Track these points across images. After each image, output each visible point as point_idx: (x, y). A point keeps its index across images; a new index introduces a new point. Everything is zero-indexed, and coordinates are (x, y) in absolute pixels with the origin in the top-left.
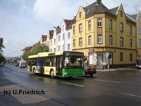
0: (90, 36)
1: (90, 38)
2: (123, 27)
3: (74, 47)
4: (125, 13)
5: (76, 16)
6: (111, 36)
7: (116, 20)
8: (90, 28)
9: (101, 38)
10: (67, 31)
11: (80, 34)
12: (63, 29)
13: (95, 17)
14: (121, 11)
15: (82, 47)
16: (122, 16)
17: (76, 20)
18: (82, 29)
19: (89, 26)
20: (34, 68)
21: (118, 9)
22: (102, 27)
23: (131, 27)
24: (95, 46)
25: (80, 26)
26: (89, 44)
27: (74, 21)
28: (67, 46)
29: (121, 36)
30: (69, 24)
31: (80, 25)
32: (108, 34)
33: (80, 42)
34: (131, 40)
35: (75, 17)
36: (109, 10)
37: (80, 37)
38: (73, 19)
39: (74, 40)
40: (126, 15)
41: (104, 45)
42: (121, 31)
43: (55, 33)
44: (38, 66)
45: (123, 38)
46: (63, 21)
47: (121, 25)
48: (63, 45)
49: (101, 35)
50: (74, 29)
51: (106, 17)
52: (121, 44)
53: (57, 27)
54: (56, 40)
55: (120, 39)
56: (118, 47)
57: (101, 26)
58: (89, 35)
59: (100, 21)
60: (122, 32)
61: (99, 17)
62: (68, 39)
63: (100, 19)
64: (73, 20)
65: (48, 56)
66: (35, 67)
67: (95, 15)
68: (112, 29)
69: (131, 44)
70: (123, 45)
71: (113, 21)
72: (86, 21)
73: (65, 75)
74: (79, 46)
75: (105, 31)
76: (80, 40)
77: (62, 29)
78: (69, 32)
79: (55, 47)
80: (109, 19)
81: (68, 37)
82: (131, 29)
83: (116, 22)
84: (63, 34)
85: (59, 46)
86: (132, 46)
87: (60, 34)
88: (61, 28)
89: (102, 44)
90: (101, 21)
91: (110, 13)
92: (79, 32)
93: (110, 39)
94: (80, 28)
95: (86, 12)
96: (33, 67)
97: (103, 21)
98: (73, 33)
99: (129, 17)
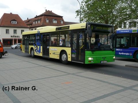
20: (32, 49)
44: (39, 46)
65: (55, 31)
66: (33, 46)
73: (90, 61)
96: (30, 47)
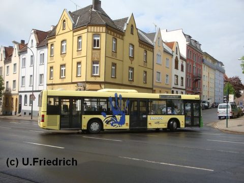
0: (79, 63)
1: (79, 66)
2: (133, 51)
3: (50, 79)
4: (137, 29)
5: (57, 26)
6: (114, 65)
7: (122, 39)
8: (80, 49)
9: (97, 67)
10: (39, 51)
11: (63, 57)
12: (32, 47)
13: (89, 31)
14: (132, 26)
15: (65, 81)
16: (133, 34)
17: (55, 33)
18: (66, 49)
19: (79, 45)
21: (128, 22)
22: (100, 49)
23: (146, 51)
24: (88, 80)
25: (63, 45)
26: (77, 76)
27: (52, 34)
28: (38, 77)
29: (131, 66)
30: (44, 38)
31: (62, 42)
32: (110, 61)
33: (61, 71)
34: (146, 72)
35: (55, 28)
36: (112, 22)
37: (63, 63)
38: (52, 30)
39: (51, 68)
40: (139, 31)
41: (102, 79)
42: (130, 57)
43: (15, 53)
44: (120, 114)
45: (132, 69)
46: (33, 31)
47: (131, 48)
48: (31, 76)
49: (97, 62)
50: (52, 48)
51: (107, 33)
52: (130, 79)
53: (20, 42)
54: (17, 65)
55: (129, 70)
56: (124, 83)
57: (98, 46)
58: (79, 60)
59: (96, 38)
60: (132, 58)
61: (95, 31)
62: (40, 65)
63: (97, 34)
64: (51, 32)
67: (90, 27)
68: (116, 52)
69: (145, 79)
70: (133, 81)
71: (118, 40)
72: (73, 36)
74: (60, 78)
75: (106, 57)
76: (62, 69)
77: (29, 46)
78: (42, 53)
79: (16, 77)
80: (111, 37)
81: (41, 62)
82: (146, 56)
83: (123, 42)
84: (32, 56)
85: (23, 77)
86: (146, 83)
87: (26, 54)
88: (27, 44)
89: (99, 76)
90: (99, 38)
91: (114, 27)
92: (61, 54)
93: (112, 69)
94: (62, 47)
95: (75, 21)
97: (103, 39)
98: (49, 55)
99: (143, 35)
